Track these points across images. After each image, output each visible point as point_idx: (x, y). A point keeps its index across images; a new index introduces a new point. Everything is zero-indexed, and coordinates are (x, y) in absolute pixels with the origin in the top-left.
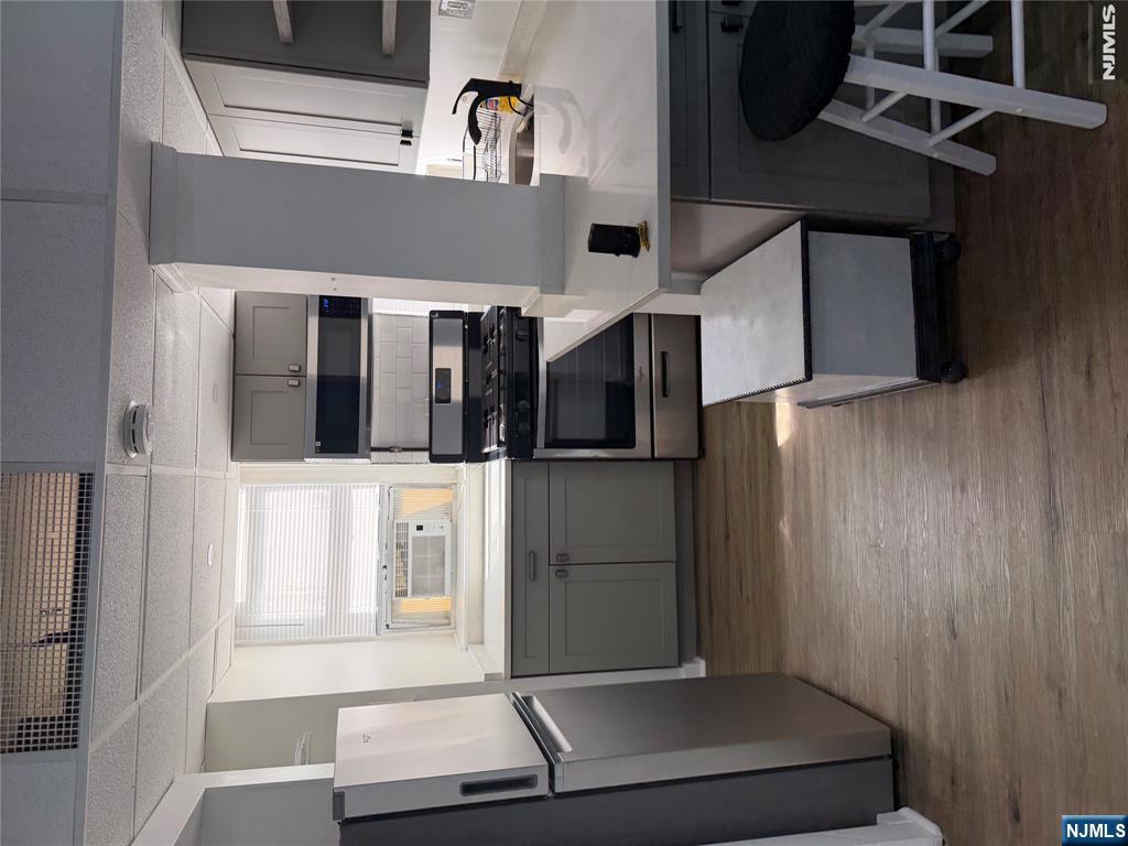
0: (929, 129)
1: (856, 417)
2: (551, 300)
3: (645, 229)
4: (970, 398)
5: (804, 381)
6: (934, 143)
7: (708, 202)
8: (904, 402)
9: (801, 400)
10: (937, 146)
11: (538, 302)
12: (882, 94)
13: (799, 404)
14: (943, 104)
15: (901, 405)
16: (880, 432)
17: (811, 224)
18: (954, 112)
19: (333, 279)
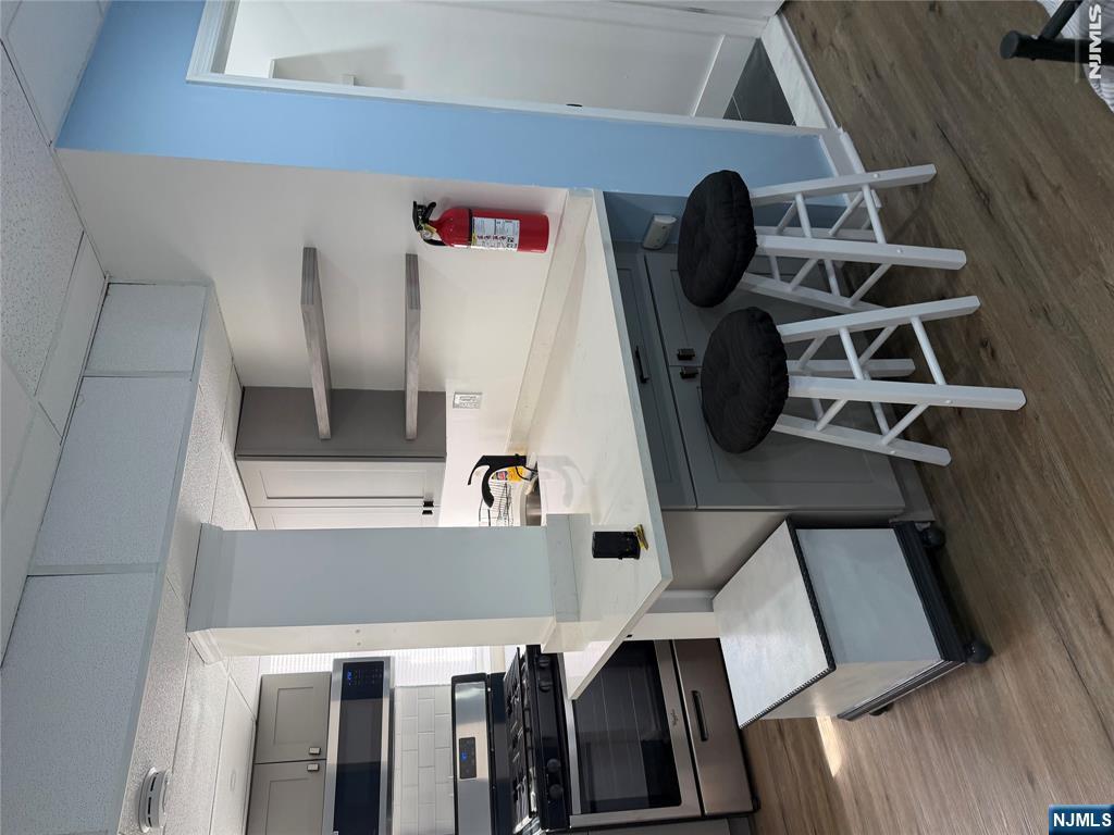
0: (880, 432)
1: (901, 723)
2: (567, 628)
3: (641, 531)
4: (1005, 678)
5: (829, 672)
6: (886, 442)
7: (696, 510)
8: (942, 697)
9: (840, 712)
10: (890, 444)
11: (556, 632)
12: (827, 404)
13: (840, 716)
14: (883, 405)
15: (940, 700)
16: (929, 736)
17: (797, 523)
18: (897, 411)
19: (358, 631)
